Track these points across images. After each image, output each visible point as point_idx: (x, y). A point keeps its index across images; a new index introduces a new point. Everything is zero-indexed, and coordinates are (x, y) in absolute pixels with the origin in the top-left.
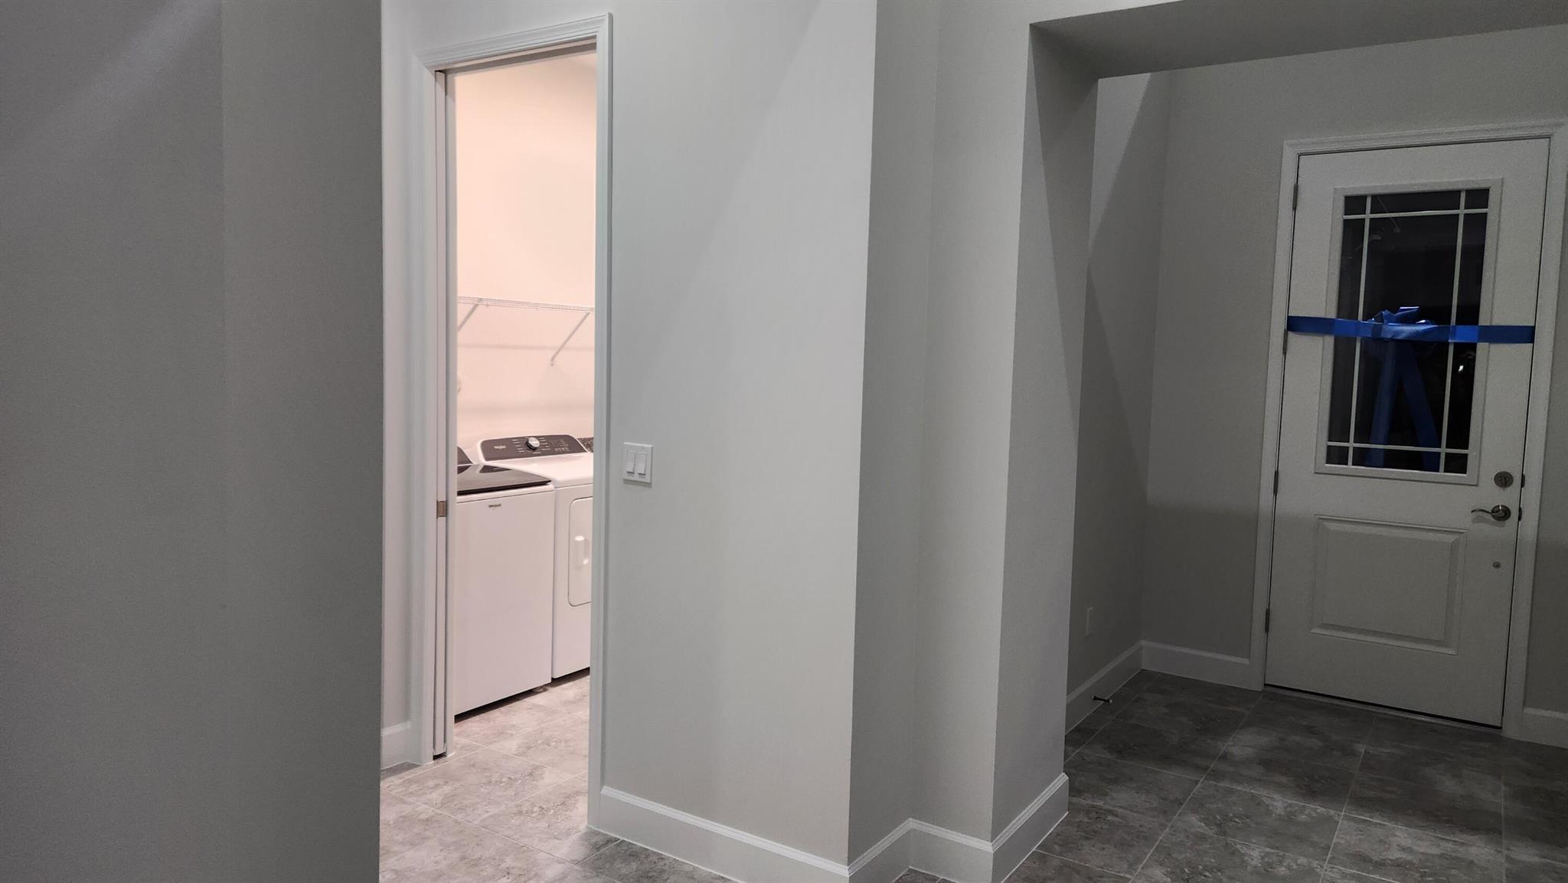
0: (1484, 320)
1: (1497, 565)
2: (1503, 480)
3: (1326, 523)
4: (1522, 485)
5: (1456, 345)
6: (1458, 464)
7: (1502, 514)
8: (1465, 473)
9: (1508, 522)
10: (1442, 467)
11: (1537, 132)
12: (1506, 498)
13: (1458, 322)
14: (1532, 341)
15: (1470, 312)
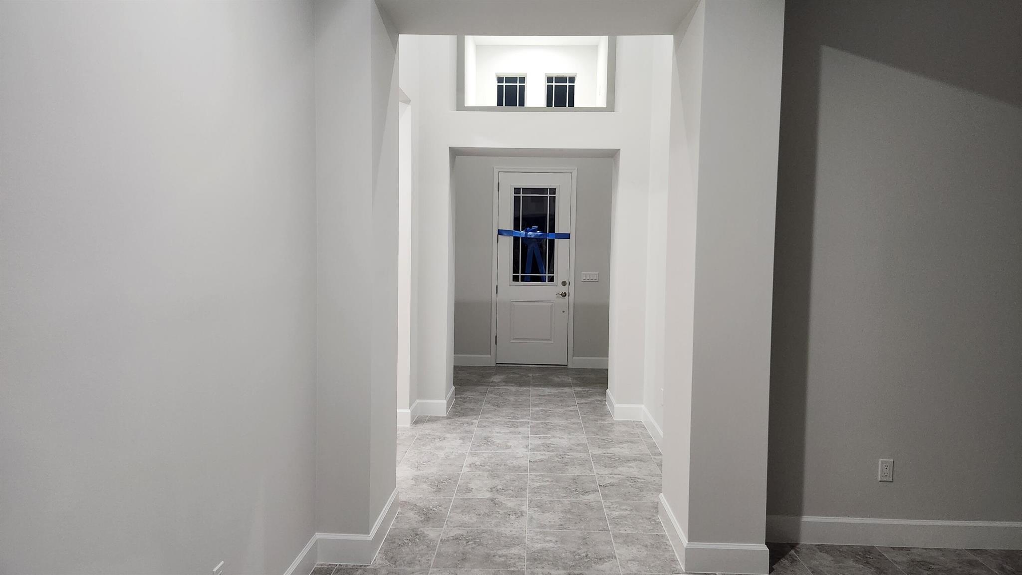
0: (556, 232)
1: (564, 312)
2: (564, 284)
3: (514, 303)
4: (569, 285)
5: (549, 239)
6: (551, 279)
7: (564, 295)
8: (553, 282)
9: (566, 297)
10: (547, 281)
11: (568, 171)
12: (564, 289)
13: (549, 232)
14: (570, 238)
15: (552, 229)
